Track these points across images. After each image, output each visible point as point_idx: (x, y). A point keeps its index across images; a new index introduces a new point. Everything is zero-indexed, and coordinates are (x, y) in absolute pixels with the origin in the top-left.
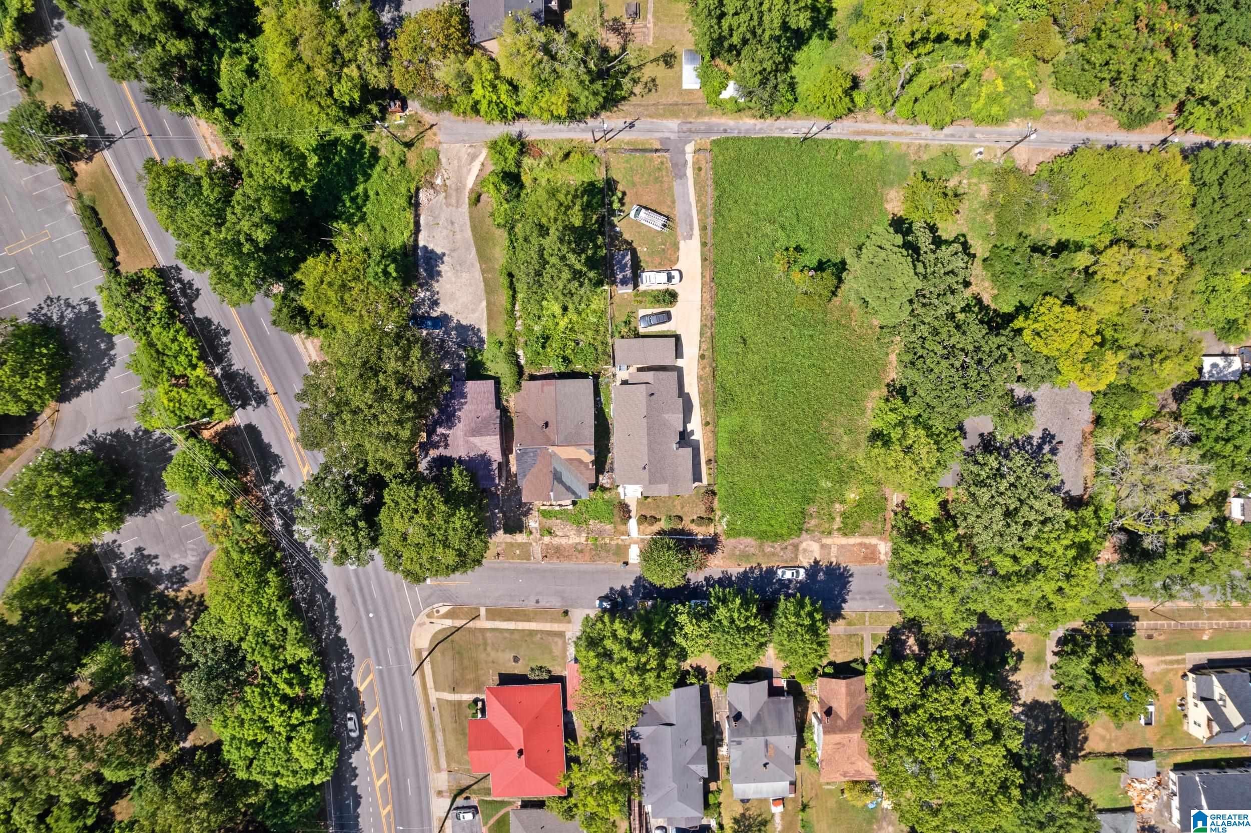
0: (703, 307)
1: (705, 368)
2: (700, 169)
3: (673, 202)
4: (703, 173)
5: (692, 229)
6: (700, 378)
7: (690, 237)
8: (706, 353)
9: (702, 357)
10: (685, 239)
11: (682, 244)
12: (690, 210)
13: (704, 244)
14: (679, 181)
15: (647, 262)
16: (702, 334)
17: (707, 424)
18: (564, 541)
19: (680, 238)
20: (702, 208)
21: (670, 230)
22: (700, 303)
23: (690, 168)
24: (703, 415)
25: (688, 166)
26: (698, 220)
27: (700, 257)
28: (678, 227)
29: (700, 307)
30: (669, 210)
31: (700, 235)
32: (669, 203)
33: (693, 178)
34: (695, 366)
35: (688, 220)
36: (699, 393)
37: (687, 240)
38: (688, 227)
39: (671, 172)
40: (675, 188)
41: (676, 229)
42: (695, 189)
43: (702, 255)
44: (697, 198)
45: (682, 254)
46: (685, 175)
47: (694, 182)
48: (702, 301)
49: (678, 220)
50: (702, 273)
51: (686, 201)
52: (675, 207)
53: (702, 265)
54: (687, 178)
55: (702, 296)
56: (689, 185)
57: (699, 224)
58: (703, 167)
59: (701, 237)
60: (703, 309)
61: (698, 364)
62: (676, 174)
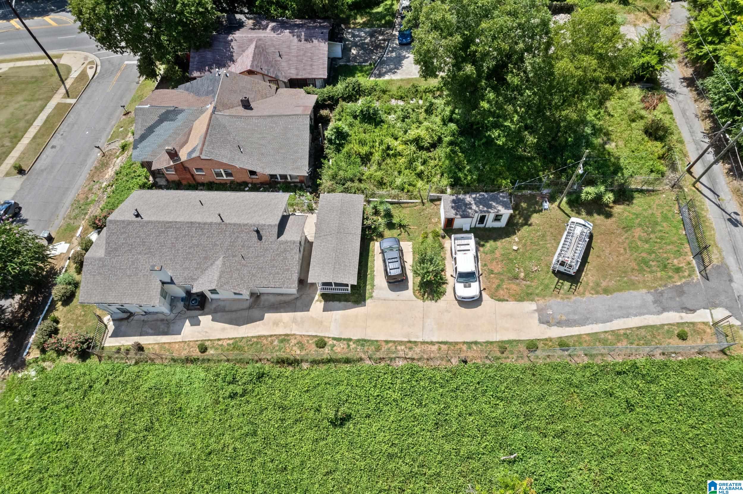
0: (412, 344)
1: (301, 346)
2: (682, 337)
3: (606, 291)
4: (676, 342)
5: (559, 324)
6: (285, 339)
7: (545, 321)
8: (327, 350)
9: (321, 344)
10: (539, 310)
11: (530, 306)
12: (596, 322)
13: (532, 346)
14: (650, 298)
15: (493, 252)
16: (362, 342)
19: (541, 302)
20: (604, 342)
21: (553, 286)
22: (420, 340)
23: (681, 318)
24: (220, 343)
25: (683, 314)
26: (579, 336)
27: (505, 338)
28: (562, 298)
29: (413, 340)
30: (591, 284)
31: (551, 340)
32: (604, 284)
33: (663, 325)
34: (307, 332)
35: (576, 317)
36: (259, 337)
37: (539, 315)
38: (564, 318)
39: (665, 285)
40: (634, 293)
41: (556, 296)
42: (639, 328)
43: (510, 342)
44: (622, 332)
45: (511, 306)
46: (665, 309)
47: (652, 327)
48: (423, 343)
49: (573, 298)
50: (476, 343)
51: (614, 313)
52: (597, 293)
53: (491, 343)
54: (659, 313)
55: (432, 343)
56: (647, 316)
57: (572, 336)
58: (689, 343)
59: (546, 340)
60: (409, 345)
61: (309, 336)
62: (662, 293)
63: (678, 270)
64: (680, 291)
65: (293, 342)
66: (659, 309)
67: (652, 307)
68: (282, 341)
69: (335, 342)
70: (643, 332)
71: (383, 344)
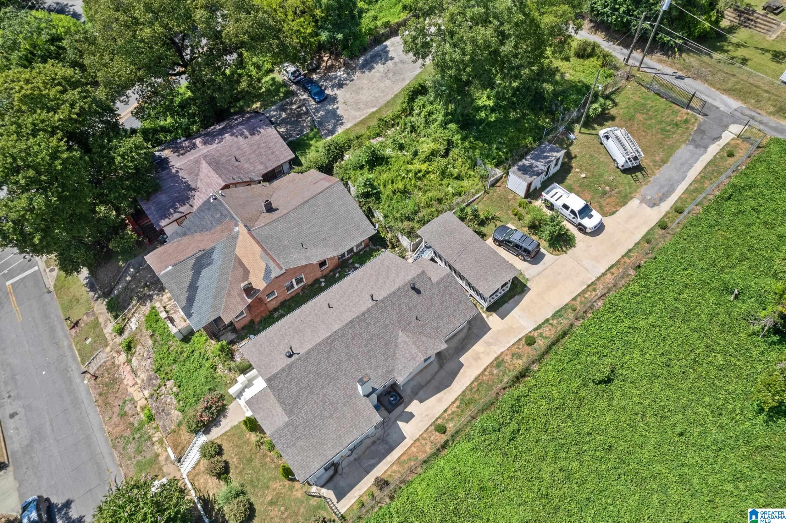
0: (592, 286)
1: (518, 356)
3: (664, 162)
4: (731, 160)
5: (661, 200)
6: (498, 362)
7: (653, 204)
8: (540, 341)
10: (643, 201)
11: (634, 203)
12: (679, 182)
13: (662, 226)
14: (691, 147)
15: (571, 189)
17: (442, 430)
18: (128, 379)
19: (638, 195)
20: (696, 190)
21: (633, 181)
22: (594, 279)
23: (719, 145)
24: (449, 412)
25: (718, 143)
26: (680, 198)
27: (643, 233)
28: (646, 184)
29: (589, 283)
30: (651, 164)
31: (668, 213)
32: (658, 159)
33: (715, 156)
34: (509, 343)
35: (666, 189)
36: (476, 379)
37: (646, 203)
38: (660, 195)
39: (690, 135)
40: (680, 151)
41: (642, 186)
42: (705, 168)
43: (648, 233)
44: (699, 177)
45: (623, 212)
46: (706, 148)
47: (711, 161)
48: (599, 279)
49: (651, 179)
50: (630, 251)
51: (682, 170)
52: (660, 166)
53: (638, 243)
54: (705, 151)
55: (604, 274)
56: (701, 158)
57: (677, 201)
58: (737, 155)
59: (666, 215)
60: (590, 288)
61: (514, 344)
62: (693, 140)
63: (686, 121)
64: (701, 131)
65: (508, 358)
66: (702, 149)
67: (698, 151)
68: (498, 366)
69: (539, 331)
70: (709, 169)
71: (573, 302)
